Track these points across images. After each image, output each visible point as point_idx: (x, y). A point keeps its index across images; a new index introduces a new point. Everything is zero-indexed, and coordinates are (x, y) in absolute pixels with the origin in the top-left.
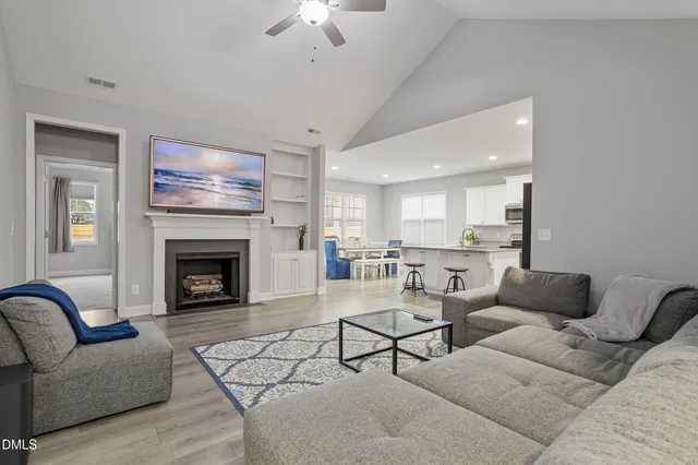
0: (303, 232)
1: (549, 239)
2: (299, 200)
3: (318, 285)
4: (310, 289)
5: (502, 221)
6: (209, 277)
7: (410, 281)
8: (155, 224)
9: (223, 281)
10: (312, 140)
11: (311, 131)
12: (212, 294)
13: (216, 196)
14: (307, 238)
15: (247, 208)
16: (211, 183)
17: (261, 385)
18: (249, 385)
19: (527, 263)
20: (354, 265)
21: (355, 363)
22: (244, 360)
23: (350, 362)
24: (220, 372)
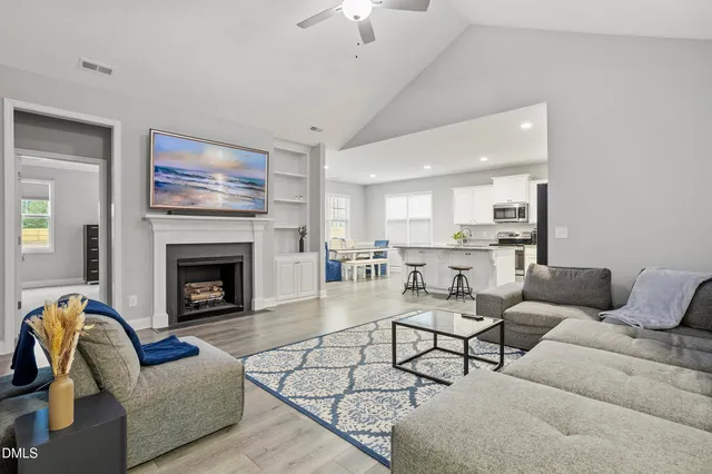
0: (303, 234)
1: (566, 236)
2: (297, 200)
3: (319, 289)
4: (309, 292)
6: (210, 284)
7: (411, 280)
8: (155, 227)
9: (224, 287)
10: (313, 139)
11: (313, 128)
12: (214, 303)
13: (219, 194)
14: (307, 240)
15: (250, 209)
16: (214, 182)
17: (329, 397)
18: (316, 398)
19: (542, 259)
20: (346, 266)
21: (408, 366)
22: (291, 372)
23: (403, 366)
24: (274, 386)
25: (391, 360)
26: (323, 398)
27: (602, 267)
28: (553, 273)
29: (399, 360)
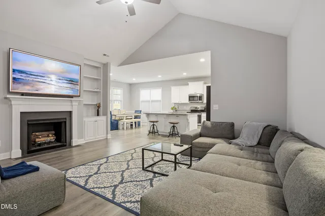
0: (99, 107)
1: (217, 109)
2: (96, 90)
3: (107, 134)
4: (102, 136)
5: (187, 101)
6: (47, 133)
7: (152, 129)
8: (13, 102)
9: (55, 135)
10: (104, 60)
11: (105, 55)
12: (50, 142)
13: (53, 86)
14: (101, 110)
15: (70, 94)
16: (50, 79)
17: (111, 186)
18: (105, 187)
19: (208, 118)
20: (121, 123)
21: (150, 169)
22: (92, 175)
23: (147, 169)
24: (82, 184)
25: (141, 167)
26: (108, 187)
27: (231, 122)
28: (212, 124)
29: (145, 166)
